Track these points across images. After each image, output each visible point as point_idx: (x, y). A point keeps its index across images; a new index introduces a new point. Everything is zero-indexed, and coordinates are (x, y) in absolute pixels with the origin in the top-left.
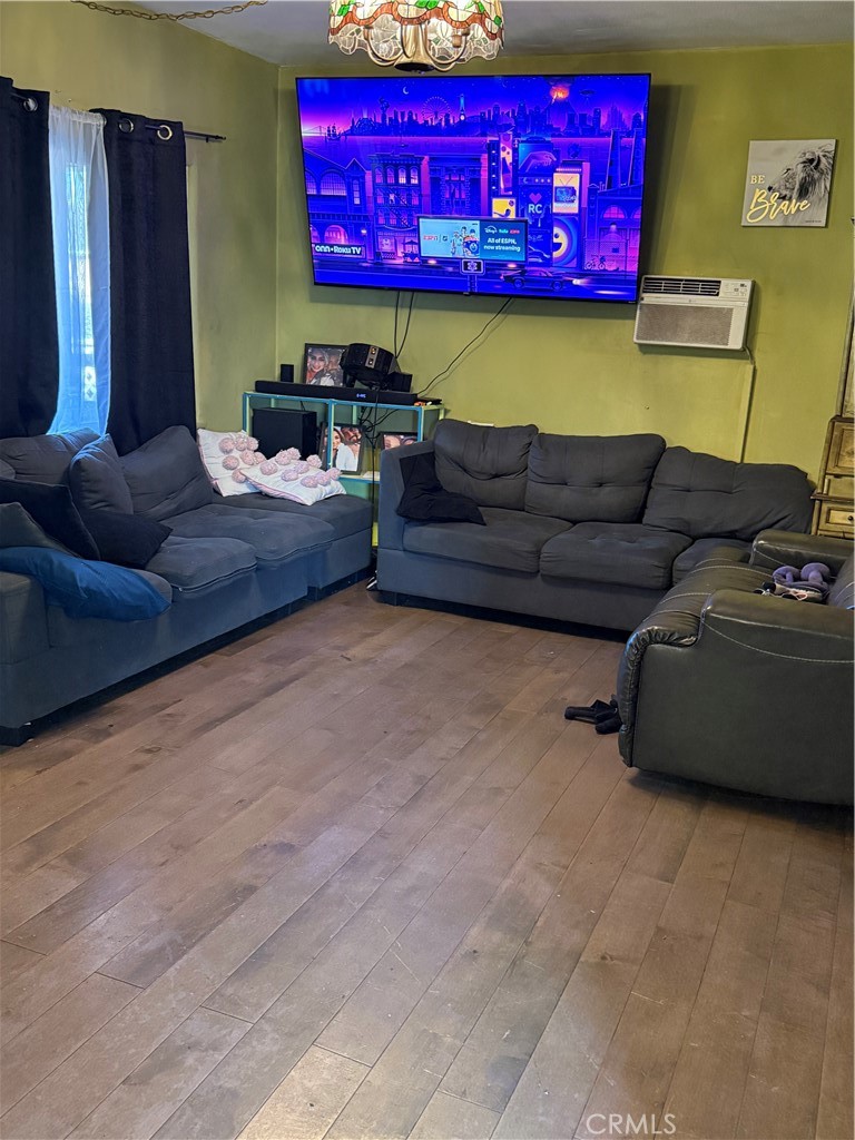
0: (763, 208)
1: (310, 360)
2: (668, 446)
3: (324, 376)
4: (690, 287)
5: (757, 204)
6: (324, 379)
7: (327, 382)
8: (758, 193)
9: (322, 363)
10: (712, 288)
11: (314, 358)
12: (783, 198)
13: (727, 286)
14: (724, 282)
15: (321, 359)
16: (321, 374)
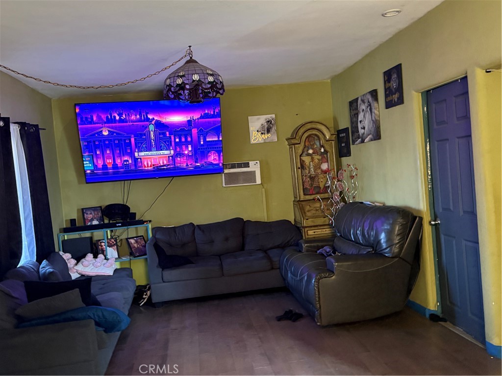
0: (256, 137)
1: (85, 215)
2: (245, 220)
3: (94, 220)
4: (240, 166)
5: (255, 136)
6: (94, 222)
7: (95, 222)
8: (254, 133)
9: (91, 215)
10: (247, 165)
11: (87, 214)
12: (262, 134)
13: (251, 163)
14: (250, 162)
15: (91, 214)
16: (92, 220)
